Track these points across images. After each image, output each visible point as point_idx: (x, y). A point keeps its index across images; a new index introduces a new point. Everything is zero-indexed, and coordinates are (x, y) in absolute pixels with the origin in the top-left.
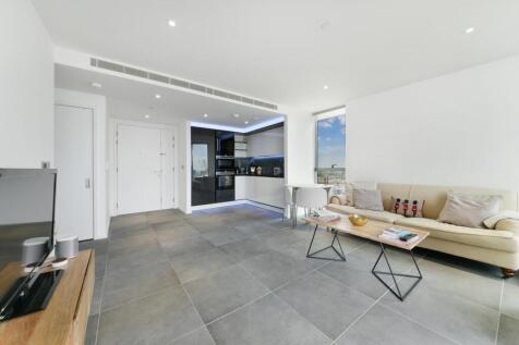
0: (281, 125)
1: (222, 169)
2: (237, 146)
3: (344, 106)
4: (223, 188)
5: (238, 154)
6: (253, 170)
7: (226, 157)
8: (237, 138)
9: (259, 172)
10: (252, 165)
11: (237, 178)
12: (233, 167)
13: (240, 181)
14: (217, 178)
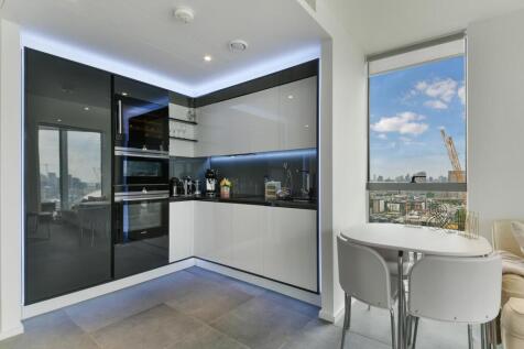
0: (309, 70)
1: (134, 183)
2: (174, 129)
3: (459, 35)
4: (135, 236)
5: (176, 150)
6: (210, 186)
7: (145, 152)
8: (175, 110)
9: (226, 191)
10: (209, 175)
11: (174, 207)
12: (163, 181)
13: (182, 214)
14: (117, 209)
